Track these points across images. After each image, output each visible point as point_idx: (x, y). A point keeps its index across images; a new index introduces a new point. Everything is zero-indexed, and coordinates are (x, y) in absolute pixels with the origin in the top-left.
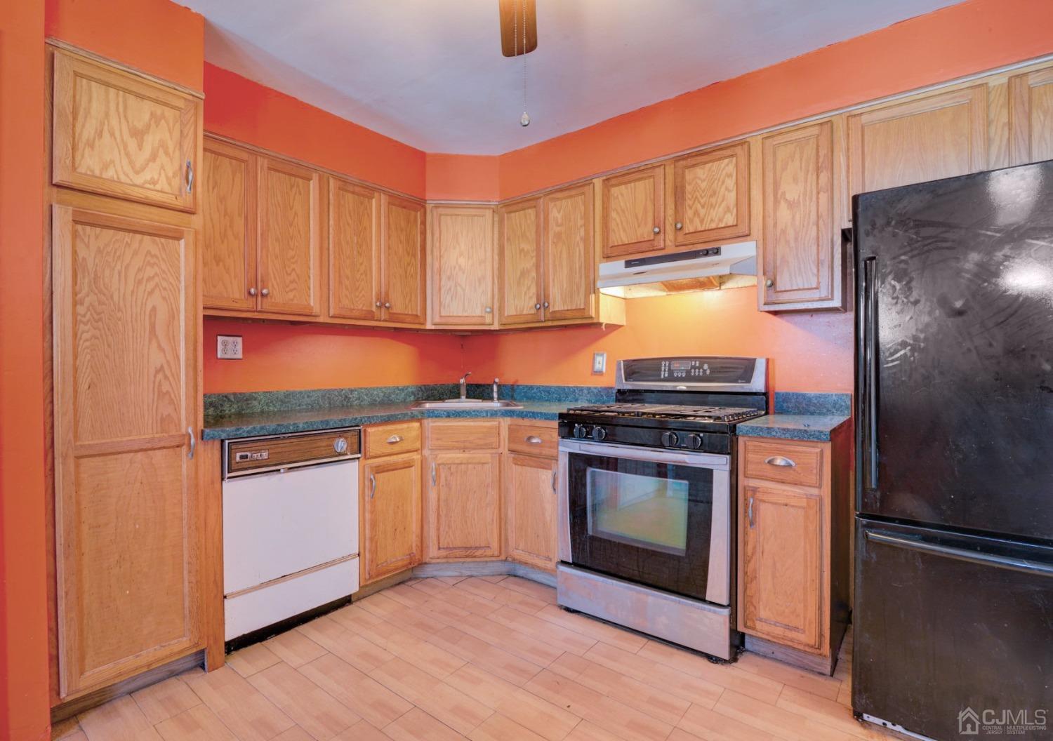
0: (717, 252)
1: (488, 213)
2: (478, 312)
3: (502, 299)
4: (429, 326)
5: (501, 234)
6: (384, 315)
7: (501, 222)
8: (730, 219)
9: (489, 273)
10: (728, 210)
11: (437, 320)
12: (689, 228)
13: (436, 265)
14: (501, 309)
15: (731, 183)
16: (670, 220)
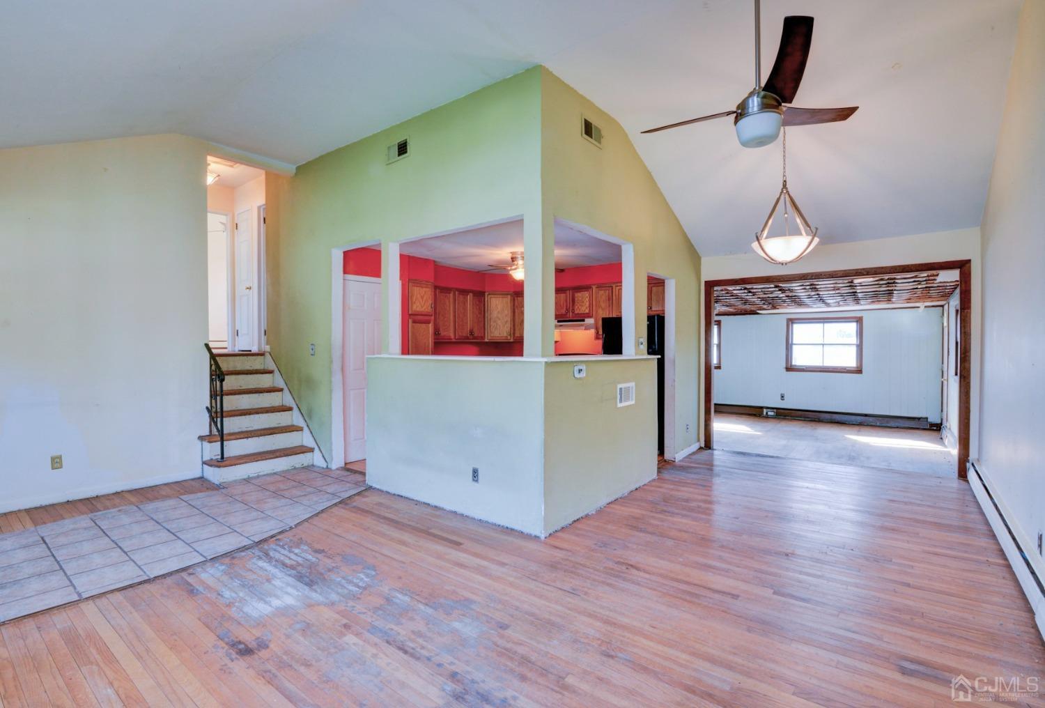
0: (583, 321)
1: (509, 296)
2: (505, 334)
3: (514, 330)
4: (486, 340)
5: (514, 305)
6: (471, 337)
7: (514, 300)
8: (587, 311)
9: (509, 320)
10: (587, 308)
11: (490, 338)
12: (576, 312)
13: (489, 317)
14: (514, 334)
15: (587, 299)
16: (571, 308)
